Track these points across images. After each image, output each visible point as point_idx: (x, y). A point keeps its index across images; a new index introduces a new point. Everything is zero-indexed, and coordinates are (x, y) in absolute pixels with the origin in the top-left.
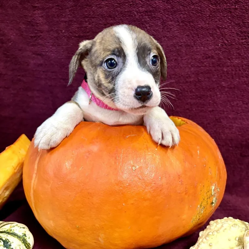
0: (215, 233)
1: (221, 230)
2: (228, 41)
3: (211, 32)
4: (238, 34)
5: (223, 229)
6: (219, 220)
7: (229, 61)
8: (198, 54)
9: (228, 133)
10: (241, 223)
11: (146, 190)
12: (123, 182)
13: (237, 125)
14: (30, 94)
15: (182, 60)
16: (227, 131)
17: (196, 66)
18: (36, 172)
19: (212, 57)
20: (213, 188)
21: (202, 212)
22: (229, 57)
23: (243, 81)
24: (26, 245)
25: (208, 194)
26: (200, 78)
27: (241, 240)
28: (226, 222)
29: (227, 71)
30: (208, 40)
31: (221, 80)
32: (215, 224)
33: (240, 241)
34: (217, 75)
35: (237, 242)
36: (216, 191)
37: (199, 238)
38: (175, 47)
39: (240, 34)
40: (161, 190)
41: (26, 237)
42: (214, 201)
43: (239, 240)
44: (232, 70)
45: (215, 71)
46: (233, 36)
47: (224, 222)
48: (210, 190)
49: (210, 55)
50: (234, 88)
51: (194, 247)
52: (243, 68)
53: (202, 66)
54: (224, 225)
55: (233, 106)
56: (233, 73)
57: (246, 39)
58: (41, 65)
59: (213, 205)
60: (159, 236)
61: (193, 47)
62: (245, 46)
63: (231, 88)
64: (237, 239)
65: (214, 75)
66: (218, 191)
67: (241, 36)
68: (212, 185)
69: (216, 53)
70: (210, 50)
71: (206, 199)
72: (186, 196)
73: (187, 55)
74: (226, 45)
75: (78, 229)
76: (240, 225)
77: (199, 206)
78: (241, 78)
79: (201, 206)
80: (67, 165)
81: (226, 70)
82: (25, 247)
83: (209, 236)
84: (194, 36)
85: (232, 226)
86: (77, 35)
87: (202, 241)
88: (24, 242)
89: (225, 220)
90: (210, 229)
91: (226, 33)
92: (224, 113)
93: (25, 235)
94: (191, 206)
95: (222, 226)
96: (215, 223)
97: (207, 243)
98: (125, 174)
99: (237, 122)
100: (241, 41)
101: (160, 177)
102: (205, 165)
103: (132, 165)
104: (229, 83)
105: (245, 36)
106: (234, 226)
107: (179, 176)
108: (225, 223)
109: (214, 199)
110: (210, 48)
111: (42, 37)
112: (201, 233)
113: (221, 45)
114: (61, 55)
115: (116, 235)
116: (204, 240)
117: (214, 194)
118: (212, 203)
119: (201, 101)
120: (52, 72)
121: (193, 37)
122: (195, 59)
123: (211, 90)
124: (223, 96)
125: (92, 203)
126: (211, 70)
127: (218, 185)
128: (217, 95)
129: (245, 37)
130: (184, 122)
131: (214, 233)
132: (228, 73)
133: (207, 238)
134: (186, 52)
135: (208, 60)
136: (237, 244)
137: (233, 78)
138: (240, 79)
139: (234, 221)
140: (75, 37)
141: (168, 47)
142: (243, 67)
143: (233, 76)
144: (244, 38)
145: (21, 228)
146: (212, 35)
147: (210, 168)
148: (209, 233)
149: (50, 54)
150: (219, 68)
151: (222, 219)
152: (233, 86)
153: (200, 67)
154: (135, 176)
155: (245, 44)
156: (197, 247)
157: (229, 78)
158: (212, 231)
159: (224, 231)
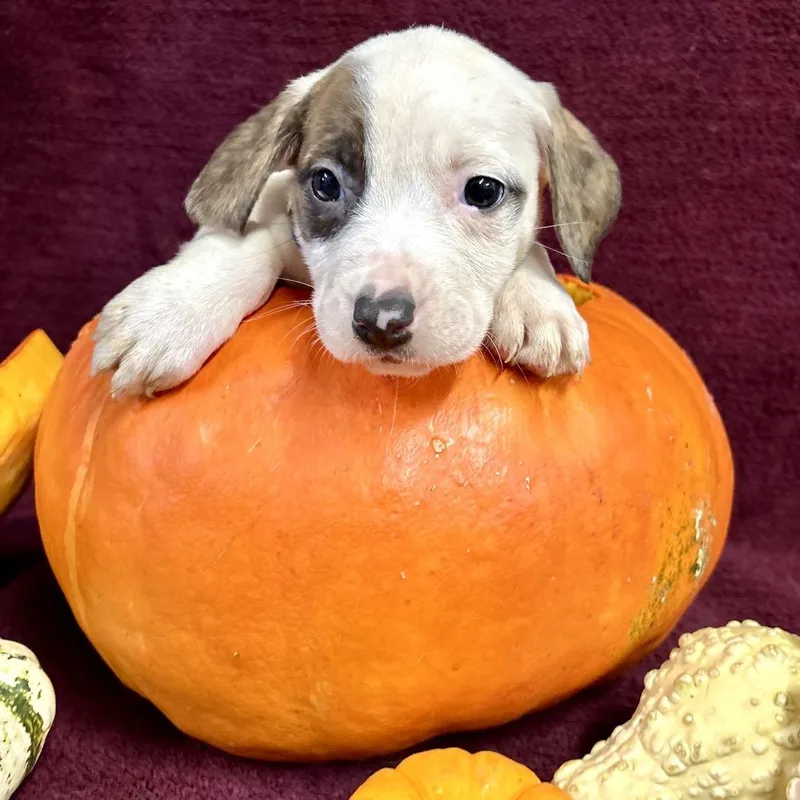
0: (704, 678)
1: (724, 669)
2: (719, 38)
3: (666, 9)
4: (751, 18)
5: (729, 662)
6: (712, 632)
7: (724, 102)
8: (624, 78)
9: (724, 334)
10: (790, 644)
11: (481, 524)
12: (401, 495)
13: (751, 309)
14: (63, 195)
15: (573, 94)
16: (719, 328)
17: (618, 114)
18: (87, 458)
19: (671, 88)
20: (699, 515)
21: (663, 599)
22: (726, 89)
23: (772, 166)
24: (29, 722)
25: (685, 535)
26: (629, 154)
27: (794, 703)
28: (739, 639)
29: (717, 134)
30: (655, 35)
31: (699, 160)
32: (700, 646)
33: (791, 707)
34: (688, 145)
35: (780, 710)
36: (707, 525)
37: (643, 696)
38: (550, 53)
39: (758, 16)
40: (532, 525)
41: (30, 690)
42: (700, 562)
43: (787, 703)
44: (735, 130)
45: (680, 131)
46: (738, 25)
47: (732, 638)
48: (688, 524)
49: (663, 81)
50: (742, 187)
51: (627, 728)
52: (768, 125)
53: (640, 117)
54: (733, 650)
55: (740, 246)
56: (740, 138)
57: (776, 33)
58: (106, 102)
59: (698, 573)
60: (522, 687)
61: (607, 53)
62: (775, 57)
63: (731, 187)
64: (782, 700)
65: (675, 146)
66: (712, 526)
67: (760, 24)
68: (694, 506)
69: (682, 76)
70: (665, 65)
71: (675, 555)
72: (616, 546)
73: (586, 78)
74: (714, 51)
75: (237, 662)
76: (787, 649)
77: (654, 579)
78: (765, 156)
79: (660, 578)
80: (205, 434)
81: (714, 129)
82: (24, 728)
83: (681, 688)
84: (612, 18)
85: (762, 651)
86: (228, 9)
87: (657, 706)
88: (22, 708)
89: (733, 630)
90: (684, 662)
91: (715, 15)
92: (708, 269)
93: (25, 684)
94: (629, 580)
95: (726, 653)
96: (699, 640)
97: (676, 712)
98: (410, 465)
99: (751, 298)
100: (762, 40)
101: (528, 479)
102: (671, 438)
103: (433, 435)
104: (727, 171)
105: (774, 24)
106: (767, 651)
107: (591, 473)
108: (736, 643)
109: (701, 552)
110: (664, 59)
111: (114, 15)
112: (651, 679)
113: (698, 49)
114: (172, 71)
115: (373, 684)
116: (665, 702)
117: (701, 538)
118: (695, 567)
119: (631, 229)
120: (142, 126)
121: (608, 22)
122: (615, 93)
123: (666, 192)
124: (704, 212)
125: (292, 571)
126: (667, 130)
127: (712, 504)
128: (685, 210)
129: (774, 28)
130: (587, 294)
131: (698, 678)
132: (722, 141)
133: (675, 695)
134: (584, 69)
135: (658, 96)
136: (780, 719)
137: (737, 156)
138: (759, 159)
139: (766, 634)
140: (224, 14)
141: (526, 52)
142: (772, 122)
143: (737, 149)
144: (771, 30)
145: (11, 657)
146: (669, 18)
147: (687, 446)
148: (682, 679)
149: (136, 67)
150: (692, 123)
151: (723, 629)
152: (736, 182)
153: (630, 118)
154: (444, 473)
155: (774, 51)
156: (639, 729)
157: (724, 156)
158: (692, 672)
159: (732, 671)
